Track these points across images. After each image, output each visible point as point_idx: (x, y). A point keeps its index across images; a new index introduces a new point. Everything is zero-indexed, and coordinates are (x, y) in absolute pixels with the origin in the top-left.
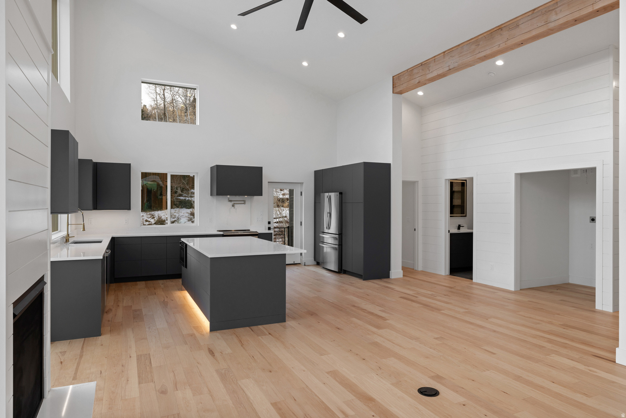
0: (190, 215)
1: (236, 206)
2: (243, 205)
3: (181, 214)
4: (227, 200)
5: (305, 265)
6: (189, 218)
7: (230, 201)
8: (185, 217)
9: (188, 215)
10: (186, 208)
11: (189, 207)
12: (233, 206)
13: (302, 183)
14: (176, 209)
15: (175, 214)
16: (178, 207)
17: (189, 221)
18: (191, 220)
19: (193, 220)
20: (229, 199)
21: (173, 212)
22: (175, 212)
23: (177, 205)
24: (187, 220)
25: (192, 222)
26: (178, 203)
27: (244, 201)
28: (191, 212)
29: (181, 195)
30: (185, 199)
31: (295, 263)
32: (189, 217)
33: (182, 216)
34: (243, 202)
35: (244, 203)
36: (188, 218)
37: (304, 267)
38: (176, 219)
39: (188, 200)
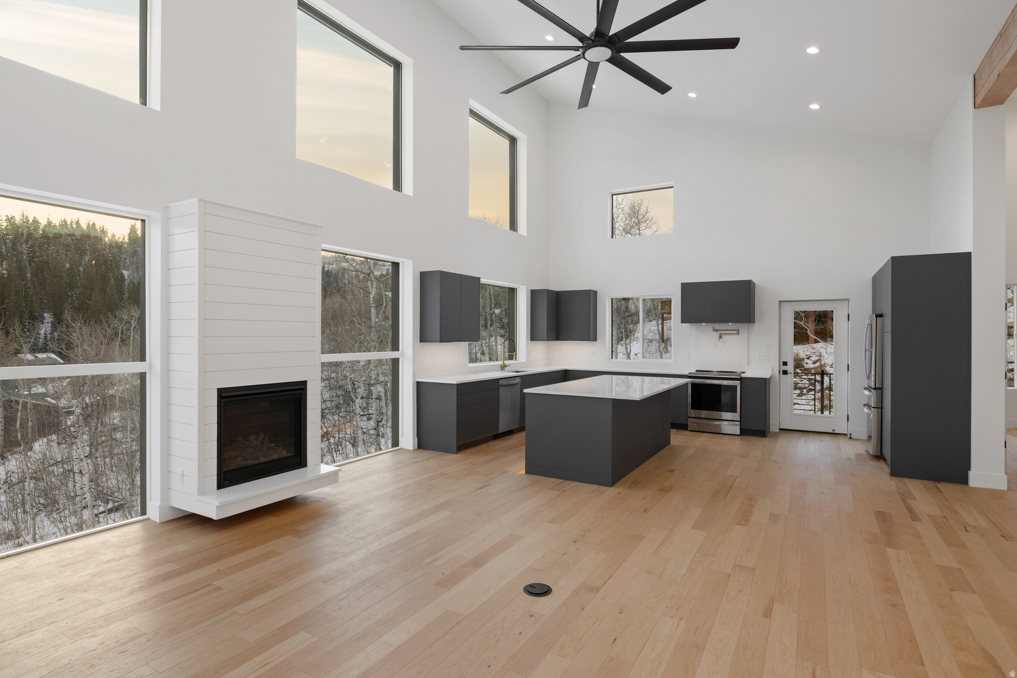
1: (724, 337)
2: (736, 336)
4: (712, 329)
5: (850, 438)
7: (716, 330)
12: (721, 337)
20: (714, 327)
27: (736, 330)
31: (835, 432)
34: (735, 332)
35: (738, 334)
37: (848, 440)
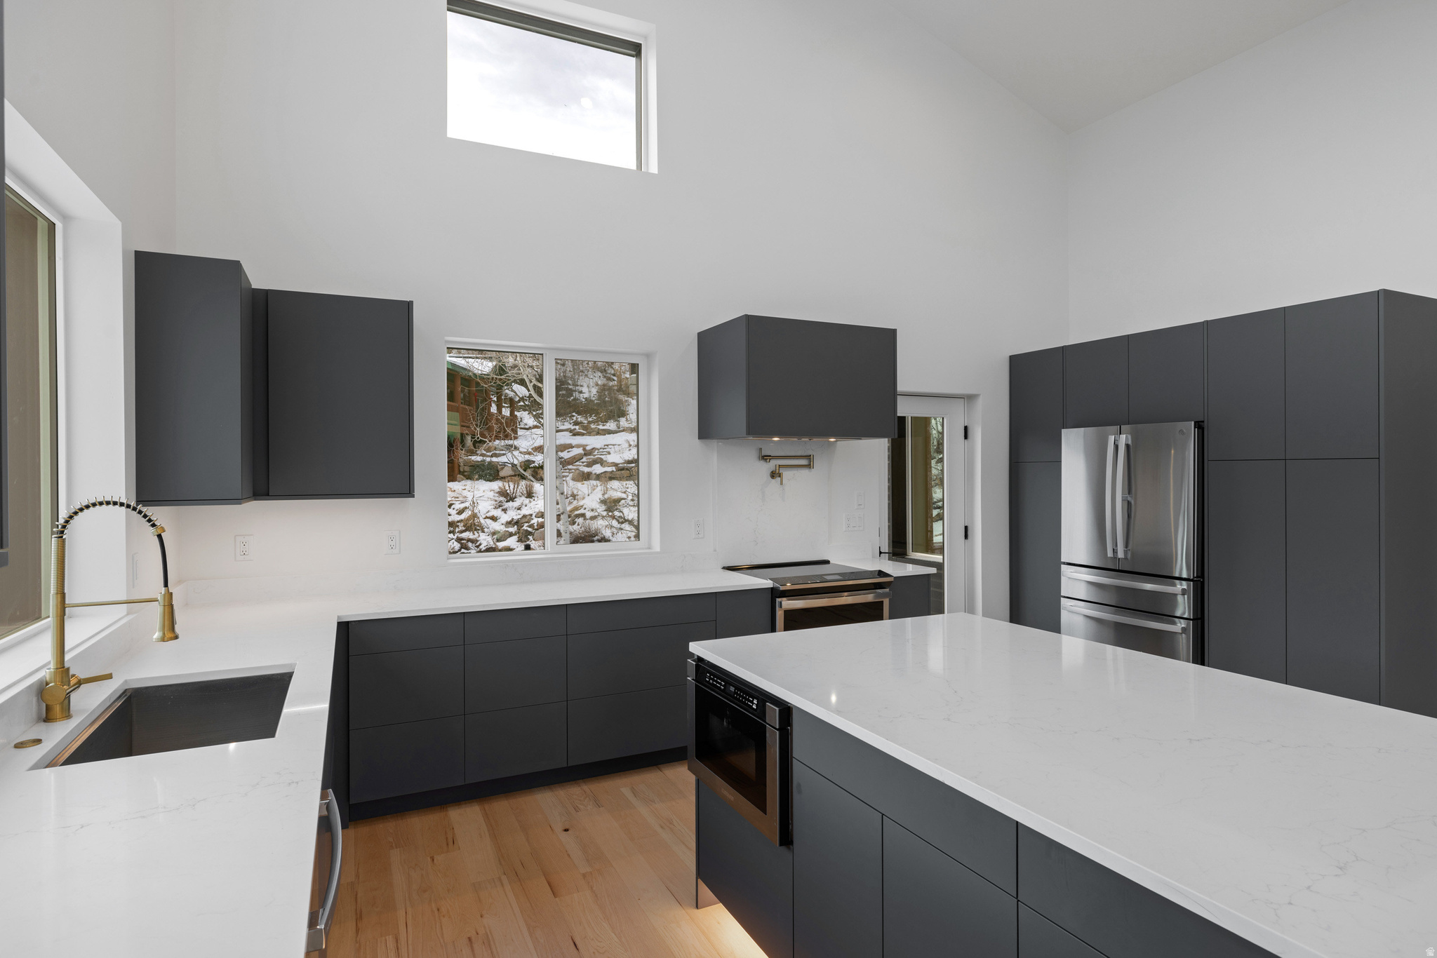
0: (497, 495)
1: (784, 475)
3: (478, 494)
4: (754, 454)
6: (496, 501)
7: (765, 458)
8: (486, 499)
9: (494, 496)
10: (485, 480)
11: (491, 478)
12: (776, 474)
13: (970, 398)
14: (463, 482)
15: (465, 493)
16: (469, 478)
17: (496, 508)
18: (500, 506)
19: (504, 507)
20: (761, 449)
21: (460, 490)
22: (465, 489)
23: (466, 474)
24: (493, 507)
25: (503, 510)
26: (467, 469)
27: (808, 457)
28: (500, 488)
29: (473, 453)
30: (484, 461)
32: (497, 499)
33: (481, 498)
34: (806, 461)
35: (809, 466)
36: (494, 503)
38: (467, 504)
39: (490, 463)
